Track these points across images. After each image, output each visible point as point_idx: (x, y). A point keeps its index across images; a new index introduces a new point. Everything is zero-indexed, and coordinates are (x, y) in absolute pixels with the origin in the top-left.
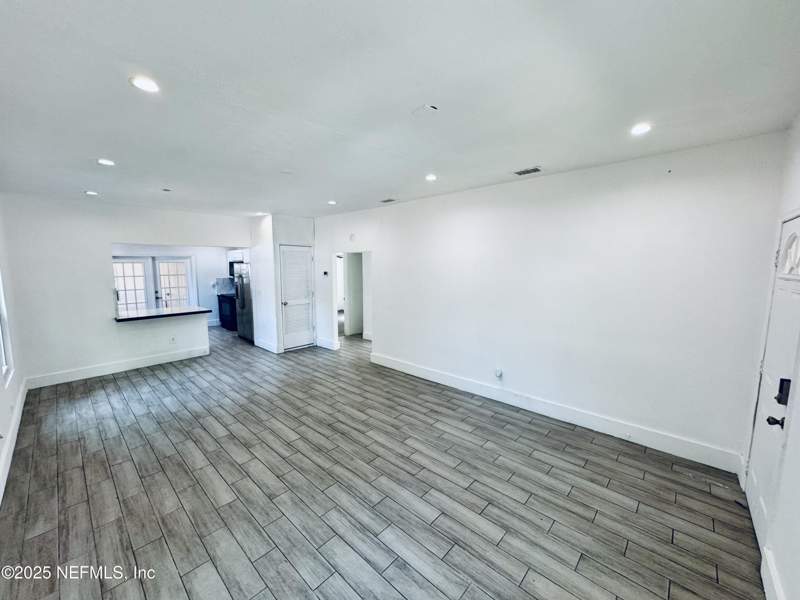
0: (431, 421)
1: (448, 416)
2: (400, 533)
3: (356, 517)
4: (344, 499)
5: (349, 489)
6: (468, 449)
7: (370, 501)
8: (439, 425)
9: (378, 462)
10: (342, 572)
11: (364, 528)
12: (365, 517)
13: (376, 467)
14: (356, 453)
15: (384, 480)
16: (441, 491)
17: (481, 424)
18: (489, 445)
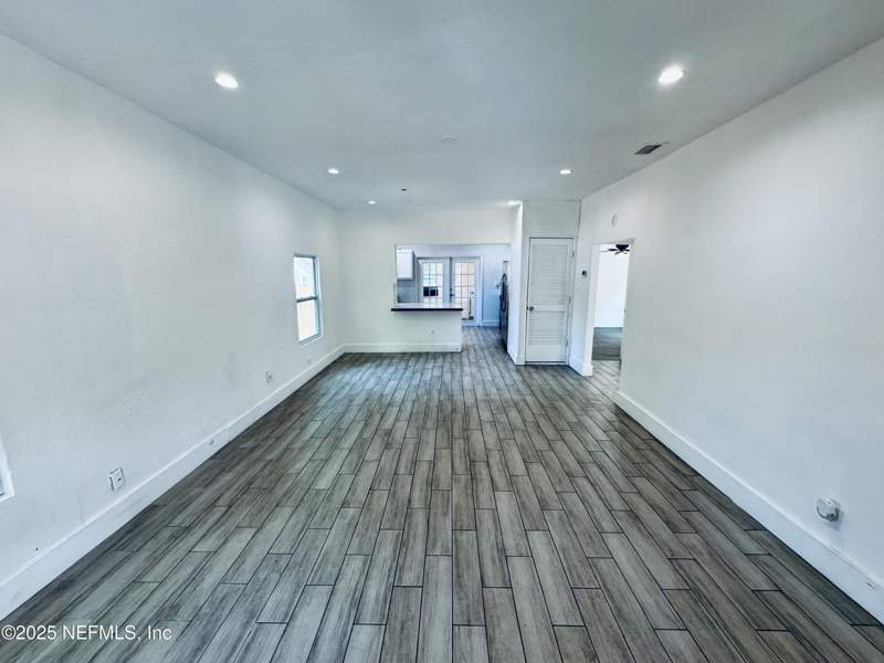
0: (607, 524)
1: (650, 536)
2: (376, 647)
3: (369, 583)
4: (386, 553)
5: (402, 545)
6: (619, 614)
7: (400, 579)
8: (614, 542)
9: (467, 538)
10: (289, 629)
11: (357, 603)
12: (374, 591)
13: (455, 541)
14: (458, 509)
15: (444, 564)
16: (489, 641)
17: (709, 590)
18: (679, 640)
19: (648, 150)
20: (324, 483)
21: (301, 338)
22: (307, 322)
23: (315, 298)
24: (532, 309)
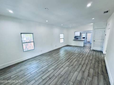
19: (107, 12)
20: (54, 56)
21: (61, 42)
22: (62, 41)
23: (63, 38)
24: (94, 41)
